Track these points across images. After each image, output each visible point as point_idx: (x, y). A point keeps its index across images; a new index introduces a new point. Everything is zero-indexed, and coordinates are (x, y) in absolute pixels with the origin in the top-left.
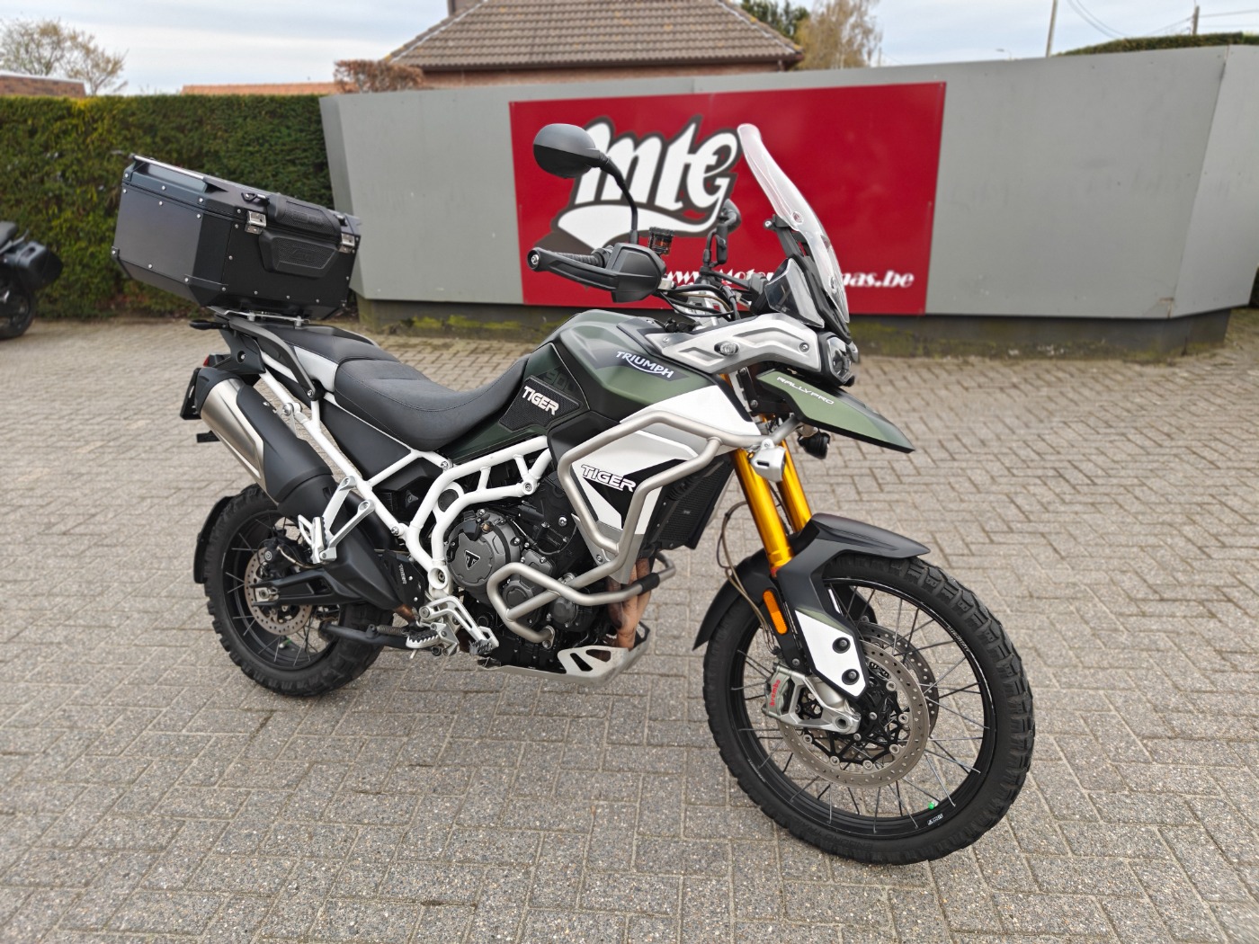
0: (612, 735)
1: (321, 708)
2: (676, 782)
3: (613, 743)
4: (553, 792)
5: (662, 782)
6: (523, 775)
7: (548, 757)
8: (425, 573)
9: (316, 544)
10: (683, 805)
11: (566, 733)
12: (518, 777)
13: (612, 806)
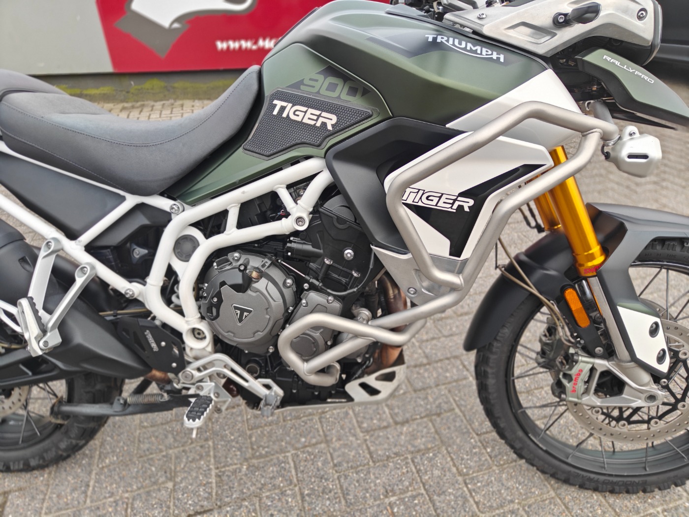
0: (362, 423)
1: (64, 474)
2: (440, 456)
3: (367, 432)
4: (343, 502)
5: (430, 460)
6: (306, 492)
7: (320, 464)
8: (179, 335)
9: (31, 332)
10: (460, 479)
11: (321, 433)
12: (302, 495)
13: (402, 500)
